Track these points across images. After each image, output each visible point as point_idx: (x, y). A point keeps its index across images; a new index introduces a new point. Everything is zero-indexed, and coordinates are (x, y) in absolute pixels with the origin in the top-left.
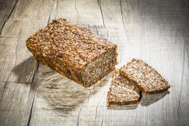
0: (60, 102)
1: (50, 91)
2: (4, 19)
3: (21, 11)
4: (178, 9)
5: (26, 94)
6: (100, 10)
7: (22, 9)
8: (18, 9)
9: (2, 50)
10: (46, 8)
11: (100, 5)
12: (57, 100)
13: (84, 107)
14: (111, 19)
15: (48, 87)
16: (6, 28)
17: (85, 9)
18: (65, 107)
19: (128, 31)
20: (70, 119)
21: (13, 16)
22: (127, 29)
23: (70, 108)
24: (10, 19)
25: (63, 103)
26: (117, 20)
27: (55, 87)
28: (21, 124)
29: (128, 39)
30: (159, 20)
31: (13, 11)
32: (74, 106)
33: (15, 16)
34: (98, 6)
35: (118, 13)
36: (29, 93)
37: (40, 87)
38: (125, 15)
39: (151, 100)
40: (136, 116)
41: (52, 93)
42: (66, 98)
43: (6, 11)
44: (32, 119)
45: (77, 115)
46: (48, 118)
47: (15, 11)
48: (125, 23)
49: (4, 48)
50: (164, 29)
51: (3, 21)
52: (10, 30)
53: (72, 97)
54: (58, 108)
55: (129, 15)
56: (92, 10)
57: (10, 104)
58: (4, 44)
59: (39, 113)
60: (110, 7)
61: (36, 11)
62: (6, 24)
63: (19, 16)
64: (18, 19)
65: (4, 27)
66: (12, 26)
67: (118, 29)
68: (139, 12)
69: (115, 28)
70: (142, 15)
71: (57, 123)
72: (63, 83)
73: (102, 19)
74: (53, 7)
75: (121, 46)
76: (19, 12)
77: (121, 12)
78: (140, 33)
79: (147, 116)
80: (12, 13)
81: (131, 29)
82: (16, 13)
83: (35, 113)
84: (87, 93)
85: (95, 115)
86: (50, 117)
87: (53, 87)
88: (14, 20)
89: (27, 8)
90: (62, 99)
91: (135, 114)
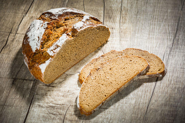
0: (53, 100)
1: (48, 89)
2: (22, 15)
3: (38, 6)
4: (169, 11)
5: (28, 91)
6: (103, 8)
7: (39, 4)
8: (35, 4)
9: (16, 46)
10: (59, 3)
11: (104, 1)
12: (52, 98)
13: (71, 107)
14: (111, 17)
15: (46, 85)
16: (23, 24)
17: (91, 6)
18: (57, 106)
19: (122, 31)
20: (58, 117)
21: (31, 12)
22: (121, 29)
23: (60, 107)
24: (27, 15)
25: (55, 101)
26: (115, 19)
27: (52, 86)
28: (20, 119)
29: (120, 40)
30: (151, 21)
31: (31, 7)
32: (63, 105)
33: (32, 12)
34: (103, 3)
35: (118, 12)
36: (30, 90)
37: (40, 84)
38: (123, 14)
39: (126, 103)
40: (110, 118)
41: (49, 91)
42: (58, 96)
43: (25, 6)
44: (29, 115)
45: (65, 114)
46: (41, 115)
47: (33, 7)
48: (121, 23)
49: (18, 45)
50: (153, 32)
51: (21, 17)
52: (26, 26)
53: (63, 96)
54: (50, 106)
55: (126, 14)
56: (96, 7)
57: (14, 100)
58: (19, 41)
59: (35, 110)
60: (113, 5)
61: (50, 6)
62: (23, 19)
63: (36, 12)
64: (34, 15)
65: (21, 23)
66: (28, 22)
67: (115, 29)
68: (135, 12)
69: (112, 27)
70: (137, 15)
71: (47, 120)
72: (59, 82)
73: (103, 18)
74: (65, 3)
75: (113, 47)
76: (36, 7)
77: (120, 11)
78: (131, 35)
79: (119, 118)
80: (30, 9)
81: (125, 29)
82: (33, 8)
83: (32, 109)
84: (76, 93)
85: (78, 115)
86: (43, 115)
87: (51, 85)
88: (31, 15)
89: (43, 3)
90: (55, 97)
91: (110, 117)
